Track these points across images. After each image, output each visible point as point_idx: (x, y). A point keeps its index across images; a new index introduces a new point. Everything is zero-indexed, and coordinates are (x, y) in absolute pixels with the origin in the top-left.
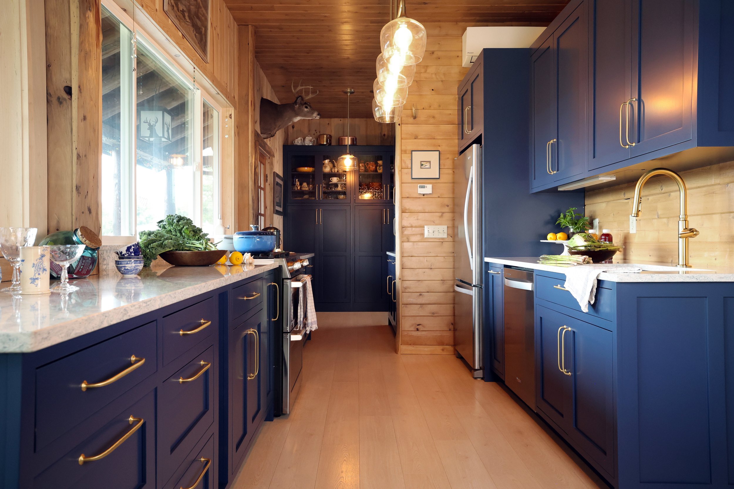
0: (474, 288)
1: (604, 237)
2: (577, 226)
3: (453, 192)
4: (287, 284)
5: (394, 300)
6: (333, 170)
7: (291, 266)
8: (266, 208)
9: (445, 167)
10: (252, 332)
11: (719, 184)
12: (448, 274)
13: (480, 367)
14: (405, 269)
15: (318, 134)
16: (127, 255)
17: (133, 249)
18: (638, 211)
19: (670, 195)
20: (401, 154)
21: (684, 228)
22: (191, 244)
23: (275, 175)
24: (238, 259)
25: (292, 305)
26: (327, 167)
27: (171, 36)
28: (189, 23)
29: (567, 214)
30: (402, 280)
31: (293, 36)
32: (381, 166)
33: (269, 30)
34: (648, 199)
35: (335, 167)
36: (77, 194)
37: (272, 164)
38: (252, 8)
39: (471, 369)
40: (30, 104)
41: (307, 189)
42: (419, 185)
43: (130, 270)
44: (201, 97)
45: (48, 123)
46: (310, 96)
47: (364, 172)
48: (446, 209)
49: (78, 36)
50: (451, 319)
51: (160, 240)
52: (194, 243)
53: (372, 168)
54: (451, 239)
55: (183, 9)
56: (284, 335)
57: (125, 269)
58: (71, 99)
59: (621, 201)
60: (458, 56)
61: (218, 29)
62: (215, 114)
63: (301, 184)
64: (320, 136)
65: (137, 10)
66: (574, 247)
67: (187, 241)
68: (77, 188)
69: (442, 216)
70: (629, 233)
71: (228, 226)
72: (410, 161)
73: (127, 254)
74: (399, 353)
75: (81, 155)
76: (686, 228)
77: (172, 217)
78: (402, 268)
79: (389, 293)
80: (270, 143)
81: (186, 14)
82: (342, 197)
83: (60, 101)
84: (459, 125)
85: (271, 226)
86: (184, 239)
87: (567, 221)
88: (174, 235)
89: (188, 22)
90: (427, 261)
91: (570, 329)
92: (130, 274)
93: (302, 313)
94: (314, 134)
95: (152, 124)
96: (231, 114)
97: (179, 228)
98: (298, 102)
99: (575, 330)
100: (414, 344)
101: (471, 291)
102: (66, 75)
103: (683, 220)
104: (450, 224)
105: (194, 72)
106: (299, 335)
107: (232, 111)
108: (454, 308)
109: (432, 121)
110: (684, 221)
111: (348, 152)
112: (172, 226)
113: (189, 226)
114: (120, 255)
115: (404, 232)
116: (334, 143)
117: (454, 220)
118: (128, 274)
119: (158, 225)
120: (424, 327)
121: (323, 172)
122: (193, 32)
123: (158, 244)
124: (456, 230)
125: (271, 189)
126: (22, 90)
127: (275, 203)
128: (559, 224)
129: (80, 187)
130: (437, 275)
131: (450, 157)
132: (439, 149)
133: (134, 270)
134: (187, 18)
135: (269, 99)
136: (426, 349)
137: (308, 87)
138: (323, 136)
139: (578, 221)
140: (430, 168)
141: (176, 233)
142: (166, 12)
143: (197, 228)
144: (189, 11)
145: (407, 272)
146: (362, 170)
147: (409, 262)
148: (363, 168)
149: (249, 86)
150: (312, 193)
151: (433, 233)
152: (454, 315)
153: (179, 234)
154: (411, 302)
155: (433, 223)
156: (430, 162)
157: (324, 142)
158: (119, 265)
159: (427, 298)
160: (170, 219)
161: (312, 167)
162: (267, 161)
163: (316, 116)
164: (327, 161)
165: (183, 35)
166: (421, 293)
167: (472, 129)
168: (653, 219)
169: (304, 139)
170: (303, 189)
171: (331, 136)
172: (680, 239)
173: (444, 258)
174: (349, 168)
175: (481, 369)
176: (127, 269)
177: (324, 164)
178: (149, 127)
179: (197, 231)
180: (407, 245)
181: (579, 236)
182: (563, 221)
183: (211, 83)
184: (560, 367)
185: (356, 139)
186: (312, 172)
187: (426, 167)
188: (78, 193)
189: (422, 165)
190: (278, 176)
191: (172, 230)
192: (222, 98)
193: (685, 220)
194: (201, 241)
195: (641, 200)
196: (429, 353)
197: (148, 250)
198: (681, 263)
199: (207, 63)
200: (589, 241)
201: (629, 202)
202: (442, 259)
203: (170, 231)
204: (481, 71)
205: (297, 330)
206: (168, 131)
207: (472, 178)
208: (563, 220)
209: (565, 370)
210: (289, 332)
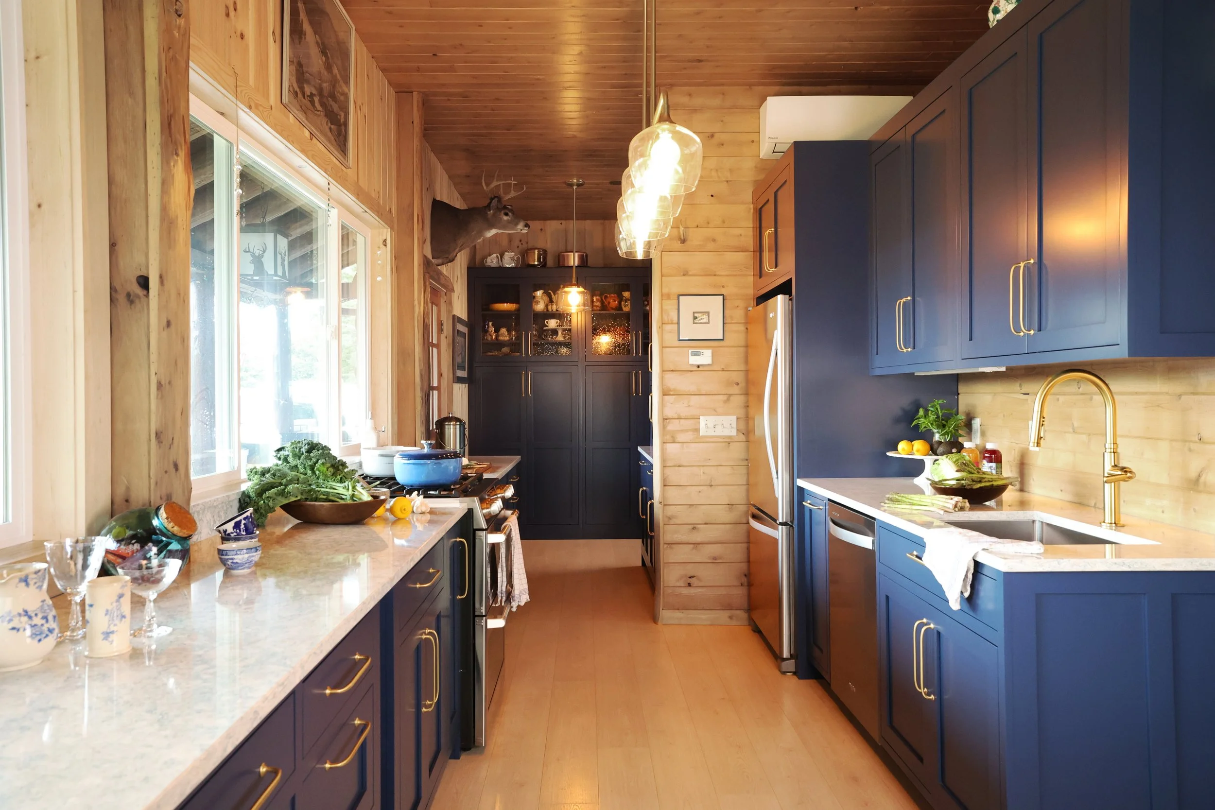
0: (780, 527)
1: (988, 455)
2: (945, 431)
3: (746, 362)
4: (481, 539)
5: (651, 532)
6: (549, 307)
7: (487, 509)
8: (440, 375)
9: (733, 322)
10: (428, 636)
11: (1167, 393)
12: (738, 495)
13: (791, 655)
14: (668, 487)
15: (525, 246)
16: (235, 534)
17: (244, 524)
18: (1040, 438)
19: (1091, 399)
20: (662, 300)
21: (1113, 464)
22: (330, 489)
23: (456, 320)
24: (405, 510)
25: (489, 566)
26: (540, 302)
27: (293, 143)
28: (321, 111)
29: (929, 408)
30: (664, 505)
31: (485, 107)
32: (628, 300)
33: (446, 98)
34: (1058, 400)
35: (553, 302)
36: (157, 445)
37: (450, 303)
38: (419, 69)
39: (777, 657)
40: (85, 311)
41: (507, 338)
42: (690, 351)
43: (240, 563)
44: (339, 219)
45: (112, 334)
46: (513, 194)
47: (600, 310)
48: (736, 390)
49: (159, 197)
50: (744, 566)
51: (281, 484)
52: (334, 487)
53: (614, 303)
54: (742, 438)
55: (311, 93)
56: (477, 620)
57: (232, 563)
58: (147, 295)
59: (1016, 396)
60: (753, 141)
61: (365, 109)
62: (360, 240)
63: (497, 331)
64: (529, 252)
65: (242, 114)
66: (940, 481)
67: (323, 484)
68: (158, 435)
69: (728, 400)
70: (1028, 449)
71: (383, 428)
72: (676, 311)
73: (235, 532)
74: (659, 623)
75: (163, 383)
76: (1116, 466)
77: (299, 445)
78: (665, 486)
79: (642, 515)
80: (446, 271)
81: (316, 99)
82: (564, 351)
83: (130, 299)
84: (755, 253)
85: (451, 415)
86: (319, 479)
87: (929, 422)
88: (301, 473)
89: (318, 111)
90: (704, 473)
91: (932, 626)
92: (241, 569)
93: (505, 579)
94: (518, 247)
95: (257, 254)
96: (386, 239)
97: (310, 463)
98: (493, 206)
99: (940, 628)
100: (685, 608)
101: (776, 531)
102: (139, 258)
103: (1111, 452)
104: (741, 413)
105: (329, 190)
106: (501, 618)
107: (387, 233)
108: (748, 549)
109: (711, 246)
110: (1113, 454)
111: (574, 281)
112: (299, 459)
113: (325, 460)
114: (223, 534)
115: (667, 426)
116: (550, 262)
117: (748, 406)
118: (238, 570)
119: (276, 456)
120: (699, 580)
121: (534, 311)
122: (327, 124)
123: (278, 490)
124: (751, 423)
125: (448, 344)
126: (74, 291)
127: (456, 366)
128: (917, 426)
129: (162, 433)
130: (721, 496)
131: (741, 304)
132: (723, 291)
133: (246, 563)
134: (317, 104)
135: (446, 200)
136: (703, 617)
137: (510, 182)
138: (532, 251)
139: (947, 423)
140: (709, 323)
141: (305, 470)
142: (285, 105)
143: (339, 461)
144: (320, 91)
145: (672, 492)
146: (597, 306)
147: (675, 476)
148: (598, 304)
149: (415, 190)
150: (515, 346)
151: (714, 428)
152: (749, 562)
153: (309, 472)
154: (678, 540)
155: (715, 412)
156: (708, 313)
157: (535, 262)
158: (223, 557)
159: (706, 534)
160: (296, 448)
161: (516, 303)
162: (442, 300)
163: (521, 228)
164: (539, 293)
165: (311, 133)
166: (695, 526)
167: (776, 266)
168: (1065, 432)
169: (502, 255)
170: (501, 338)
171: (545, 252)
172: (1106, 484)
173: (733, 468)
174: (577, 308)
175: (792, 657)
176: (237, 563)
177: (534, 297)
178: (252, 258)
179: (338, 467)
180: (670, 447)
181: (947, 459)
182: (924, 422)
183: (355, 200)
184: (918, 685)
185: (587, 256)
186: (515, 311)
187: (702, 321)
188: (159, 442)
189: (696, 318)
190: (460, 320)
191: (298, 466)
192: (371, 217)
193: (1114, 452)
194: (346, 484)
195: (1043, 421)
196: (709, 623)
197: (262, 502)
198: (1108, 520)
199: (347, 167)
200: (963, 471)
201: (1027, 400)
202: (728, 470)
203: (296, 466)
204: (789, 175)
205: (497, 605)
206: (283, 264)
207: (777, 350)
208: (922, 420)
209: (926, 690)
210: (484, 614)
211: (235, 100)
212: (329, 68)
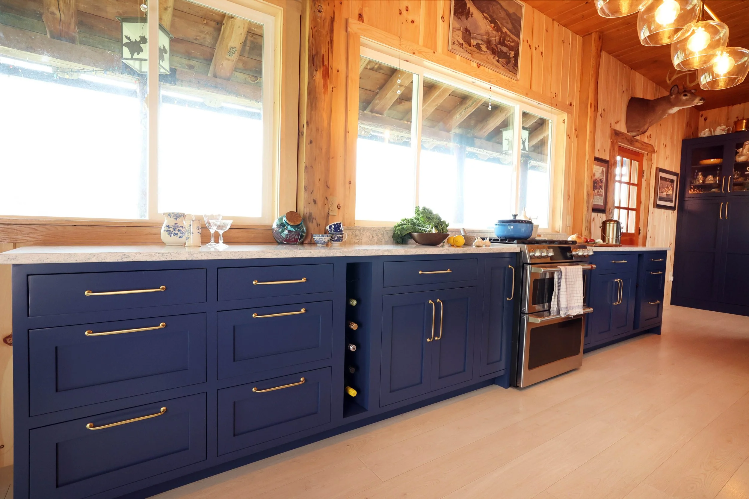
4: (527, 269)
7: (533, 252)
8: (641, 203)
10: (432, 303)
23: (659, 171)
24: (457, 241)
27: (456, 69)
28: (487, 52)
37: (653, 160)
41: (712, 182)
55: (478, 43)
56: (522, 315)
61: (542, 48)
63: (704, 178)
64: (737, 123)
68: (305, 188)
80: (646, 140)
81: (484, 46)
89: (484, 52)
96: (564, 119)
98: (674, 92)
107: (564, 116)
121: (735, 161)
122: (494, 58)
125: (648, 184)
127: (658, 198)
134: (484, 49)
138: (740, 122)
142: (450, 51)
144: (488, 42)
149: (590, 90)
157: (742, 129)
161: (721, 158)
162: (645, 158)
163: (697, 102)
165: (478, 64)
169: (715, 129)
170: (707, 182)
183: (524, 97)
186: (720, 163)
190: (664, 171)
192: (546, 107)
199: (518, 80)
210: (526, 313)
211: (399, 50)
212: (498, 29)
